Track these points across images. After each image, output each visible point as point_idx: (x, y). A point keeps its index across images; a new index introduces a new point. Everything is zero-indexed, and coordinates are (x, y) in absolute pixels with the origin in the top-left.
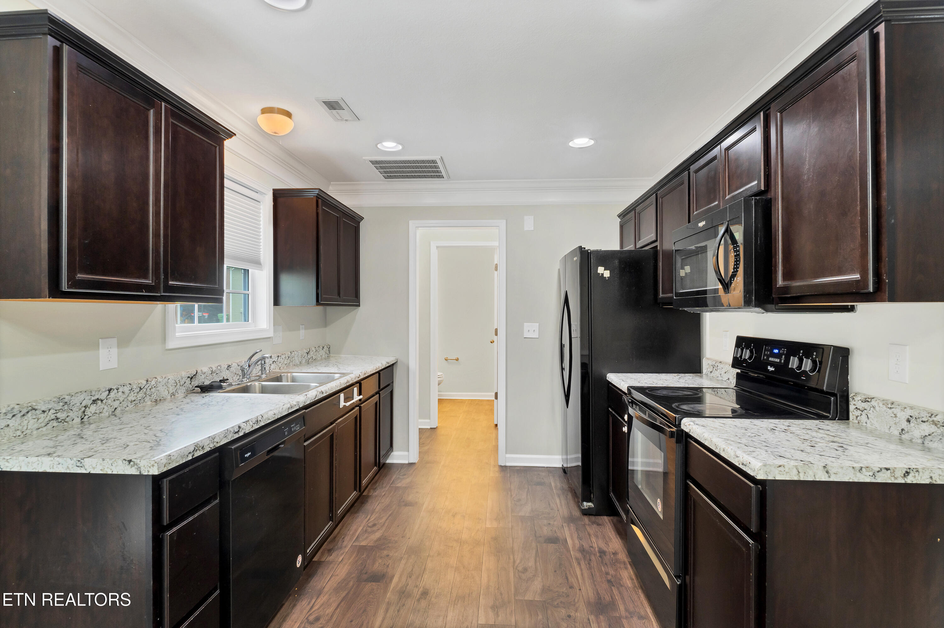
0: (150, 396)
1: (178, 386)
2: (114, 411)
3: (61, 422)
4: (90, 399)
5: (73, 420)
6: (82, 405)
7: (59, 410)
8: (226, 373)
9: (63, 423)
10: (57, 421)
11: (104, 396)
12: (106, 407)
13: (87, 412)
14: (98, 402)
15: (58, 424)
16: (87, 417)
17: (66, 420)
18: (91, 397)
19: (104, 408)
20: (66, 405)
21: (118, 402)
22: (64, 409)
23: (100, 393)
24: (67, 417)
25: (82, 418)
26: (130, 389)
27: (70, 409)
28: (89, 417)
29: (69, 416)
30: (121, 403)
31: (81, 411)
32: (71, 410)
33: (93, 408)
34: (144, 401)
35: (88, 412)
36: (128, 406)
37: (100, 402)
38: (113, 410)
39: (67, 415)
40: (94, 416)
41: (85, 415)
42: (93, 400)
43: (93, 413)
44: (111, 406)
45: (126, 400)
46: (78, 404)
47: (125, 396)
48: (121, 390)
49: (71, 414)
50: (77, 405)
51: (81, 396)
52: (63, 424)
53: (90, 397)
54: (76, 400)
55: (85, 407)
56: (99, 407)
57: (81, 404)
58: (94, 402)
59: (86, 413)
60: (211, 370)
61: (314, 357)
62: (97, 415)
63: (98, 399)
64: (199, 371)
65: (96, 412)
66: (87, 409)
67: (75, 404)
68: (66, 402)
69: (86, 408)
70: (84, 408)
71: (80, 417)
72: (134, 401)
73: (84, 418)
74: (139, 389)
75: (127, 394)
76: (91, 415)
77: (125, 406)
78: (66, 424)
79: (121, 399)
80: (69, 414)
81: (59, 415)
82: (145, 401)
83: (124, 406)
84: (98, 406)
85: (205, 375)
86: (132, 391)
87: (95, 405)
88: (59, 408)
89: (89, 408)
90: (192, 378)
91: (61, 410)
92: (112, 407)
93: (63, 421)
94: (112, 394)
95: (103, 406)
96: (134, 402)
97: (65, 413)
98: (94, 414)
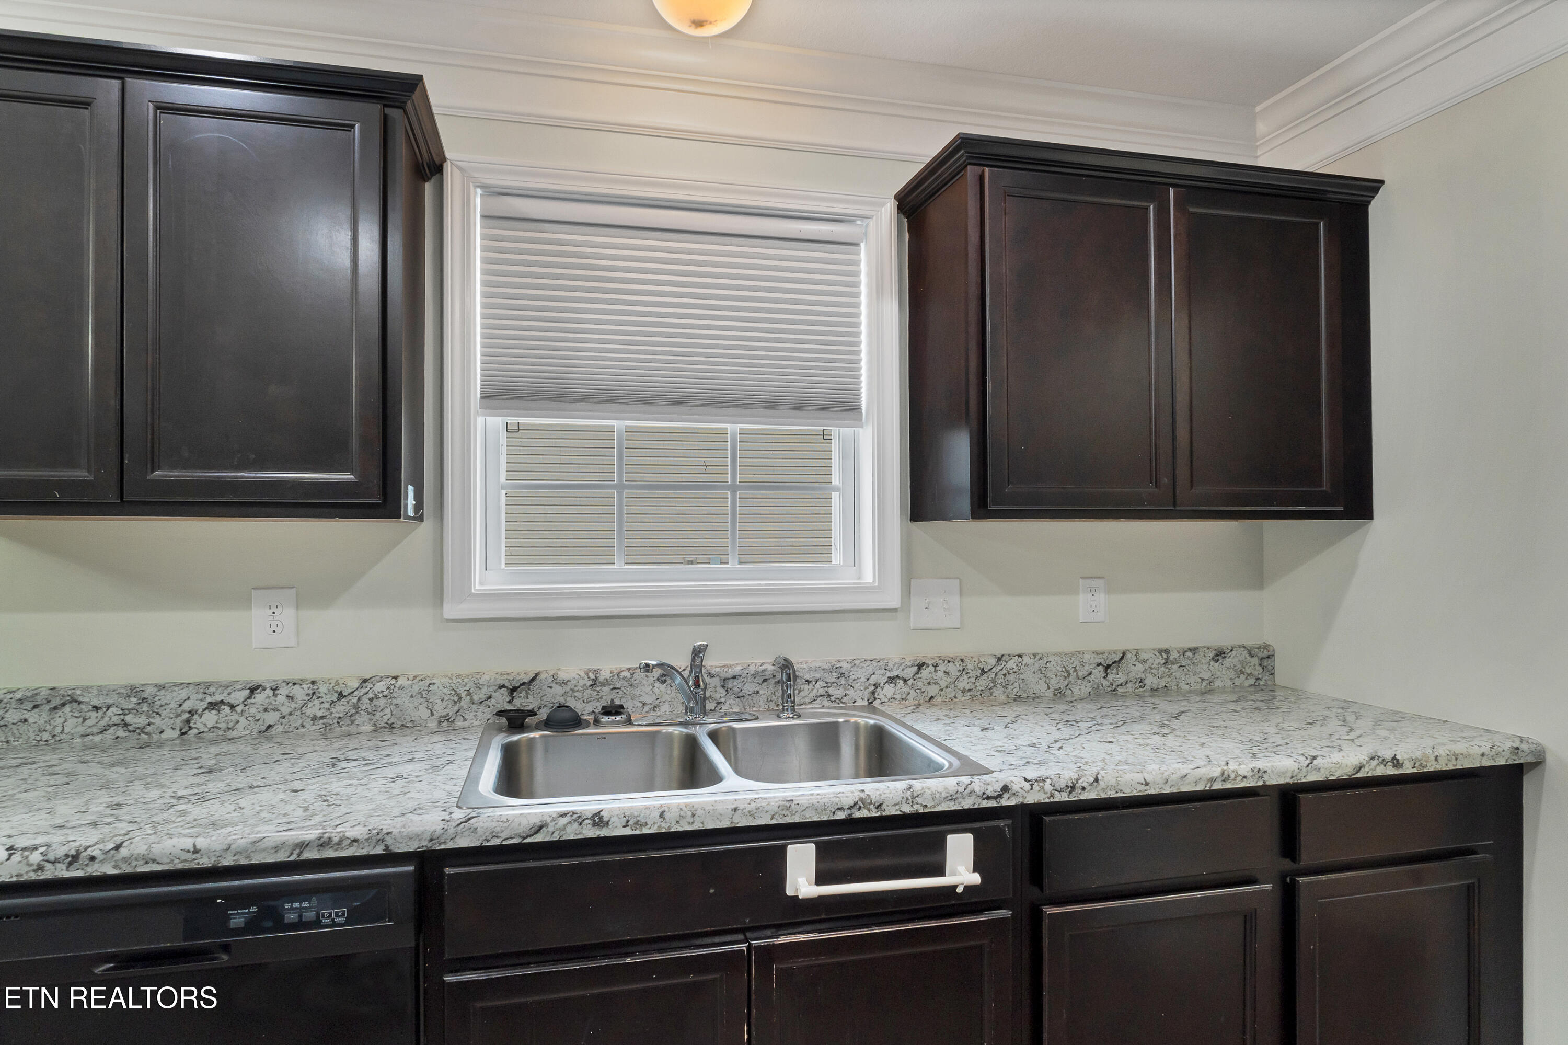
0: (369, 713)
1: (465, 701)
2: (266, 730)
3: (134, 731)
4: (201, 700)
5: (161, 733)
6: (182, 708)
7: (129, 710)
8: (656, 690)
9: (139, 734)
10: (125, 728)
11: (238, 697)
12: (243, 720)
13: (195, 723)
14: (222, 707)
15: (127, 734)
16: (194, 731)
17: (146, 731)
18: (205, 695)
19: (238, 722)
20: (146, 704)
21: (277, 715)
22: (140, 710)
23: (226, 692)
24: (149, 724)
25: (183, 731)
26: (311, 692)
27: (153, 712)
28: (200, 733)
29: (154, 724)
30: (284, 717)
31: (180, 718)
32: (157, 713)
33: (210, 718)
34: (353, 722)
35: (198, 723)
36: (303, 726)
37: (227, 709)
38: (263, 728)
39: (148, 721)
40: (213, 732)
41: (190, 728)
42: (209, 703)
43: (209, 726)
44: (258, 720)
45: (299, 713)
46: (174, 705)
47: (293, 705)
48: (283, 691)
49: (157, 720)
50: (171, 706)
51: (180, 692)
52: (138, 737)
53: (201, 696)
54: (171, 698)
55: (189, 712)
56: (226, 718)
57: (180, 705)
58: (213, 706)
59: (191, 725)
60: (592, 676)
61: (1150, 681)
62: (221, 733)
63: (222, 702)
64: (542, 676)
65: (218, 725)
66: (196, 717)
67: (166, 704)
68: (144, 698)
69: (193, 715)
70: (187, 715)
71: (178, 729)
72: (322, 718)
73: (189, 733)
74: (336, 695)
75: (300, 703)
76: (206, 730)
77: (298, 724)
78: (146, 736)
79: (285, 710)
80: (152, 720)
81: (129, 718)
82: (356, 722)
83: (293, 725)
84: (221, 715)
85: (567, 688)
86: (314, 697)
87: (214, 712)
88: (130, 707)
89: (201, 716)
90: (514, 689)
91: (135, 711)
92: (260, 722)
93: (138, 731)
94: (260, 698)
95: (235, 717)
96: (321, 721)
97: (144, 717)
98: (212, 730)
